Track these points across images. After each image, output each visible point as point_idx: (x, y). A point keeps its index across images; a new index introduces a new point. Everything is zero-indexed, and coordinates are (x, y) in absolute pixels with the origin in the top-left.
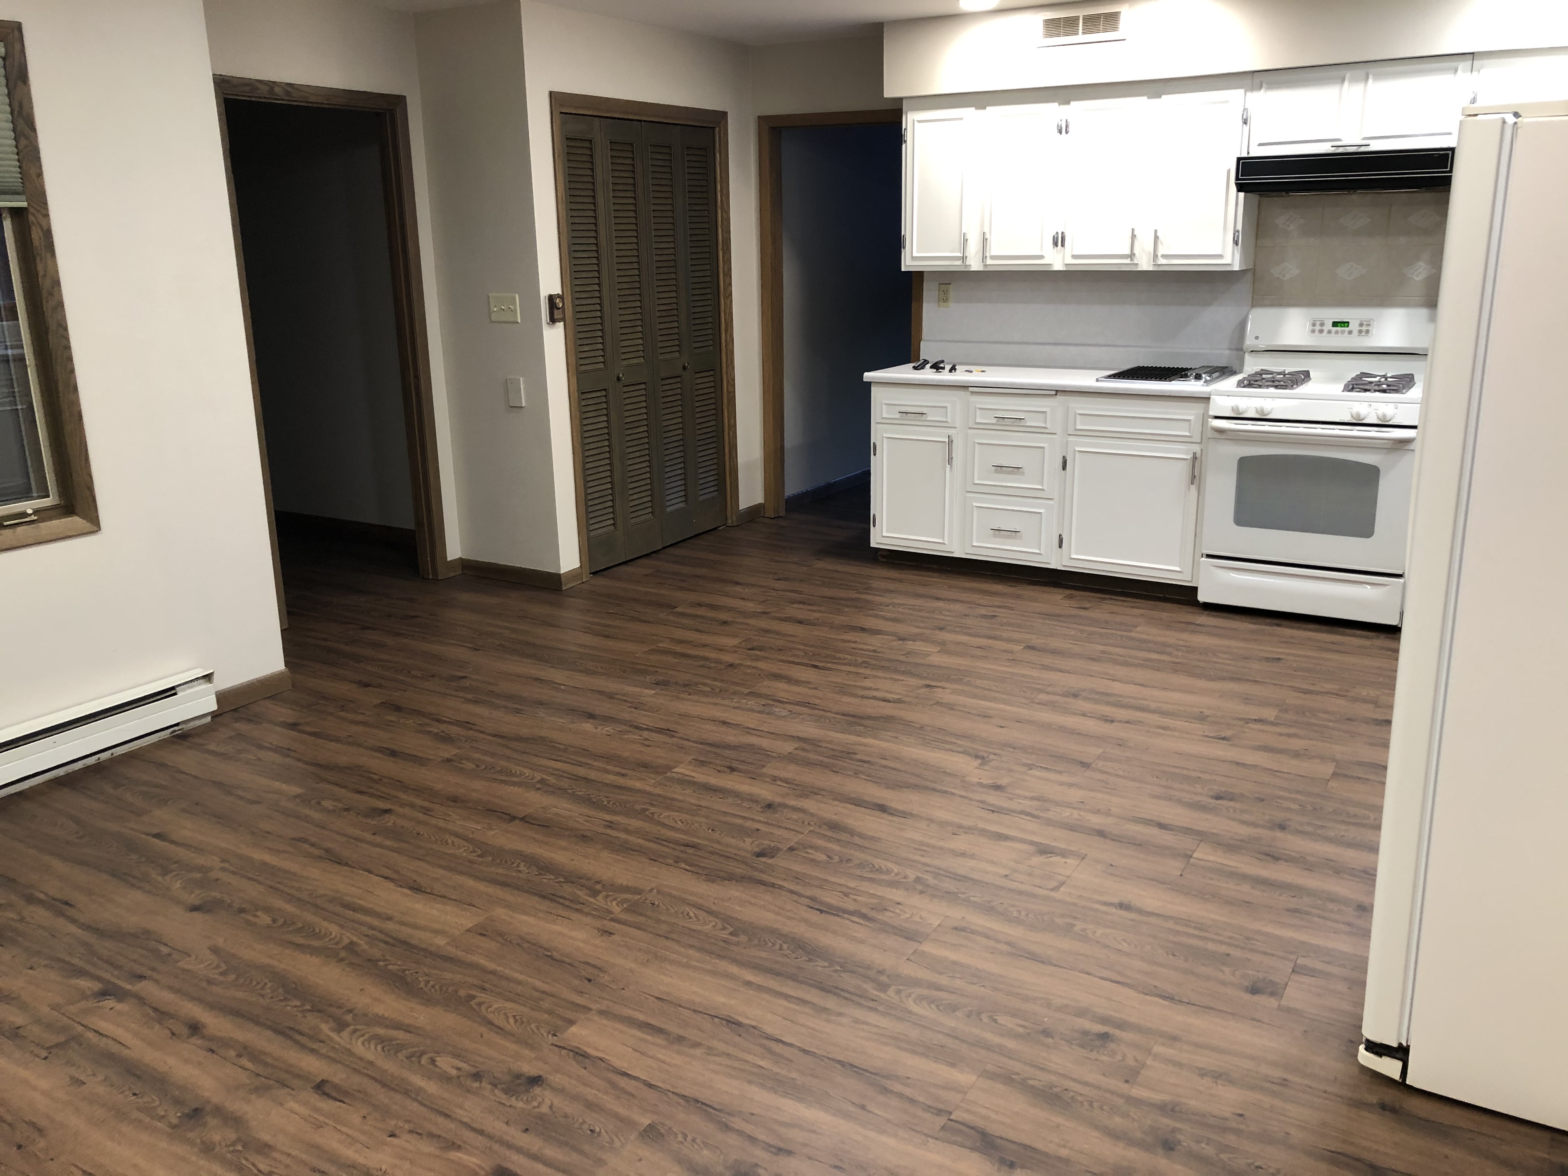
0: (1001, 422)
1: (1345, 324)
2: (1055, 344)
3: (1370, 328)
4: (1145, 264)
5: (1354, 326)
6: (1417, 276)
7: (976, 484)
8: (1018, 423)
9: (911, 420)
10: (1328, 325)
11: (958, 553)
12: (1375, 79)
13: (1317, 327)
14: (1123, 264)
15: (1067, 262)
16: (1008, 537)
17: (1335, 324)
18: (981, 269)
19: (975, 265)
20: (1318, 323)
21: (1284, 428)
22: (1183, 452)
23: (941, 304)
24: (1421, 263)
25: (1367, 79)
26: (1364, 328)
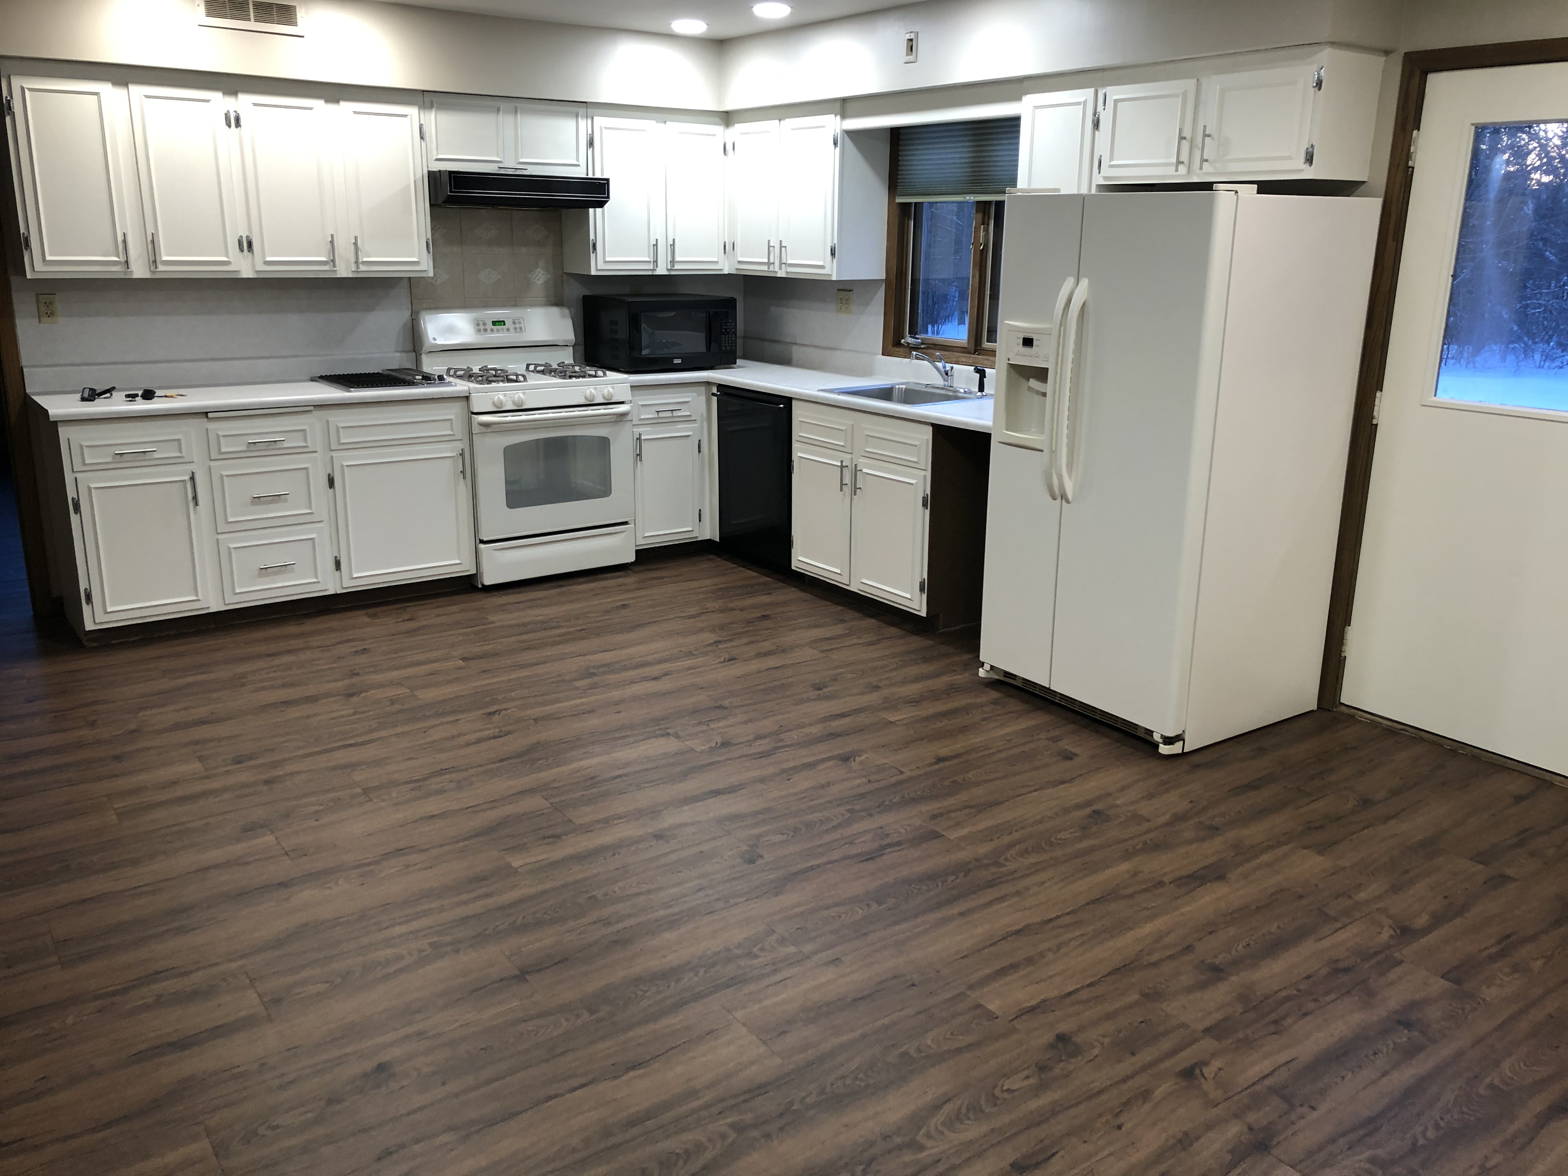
0: (252, 447)
1: (503, 323)
2: (213, 359)
3: (522, 325)
4: (344, 271)
5: (509, 323)
6: (538, 280)
7: (232, 522)
8: (273, 446)
9: (128, 461)
10: (490, 326)
11: (215, 606)
12: (521, 113)
13: (481, 328)
14: (323, 272)
15: (258, 269)
16: (277, 573)
17: (494, 323)
18: (147, 275)
19: (139, 270)
20: (481, 323)
21: (537, 415)
22: (449, 450)
23: (45, 319)
24: (539, 270)
25: (516, 112)
26: (517, 326)
